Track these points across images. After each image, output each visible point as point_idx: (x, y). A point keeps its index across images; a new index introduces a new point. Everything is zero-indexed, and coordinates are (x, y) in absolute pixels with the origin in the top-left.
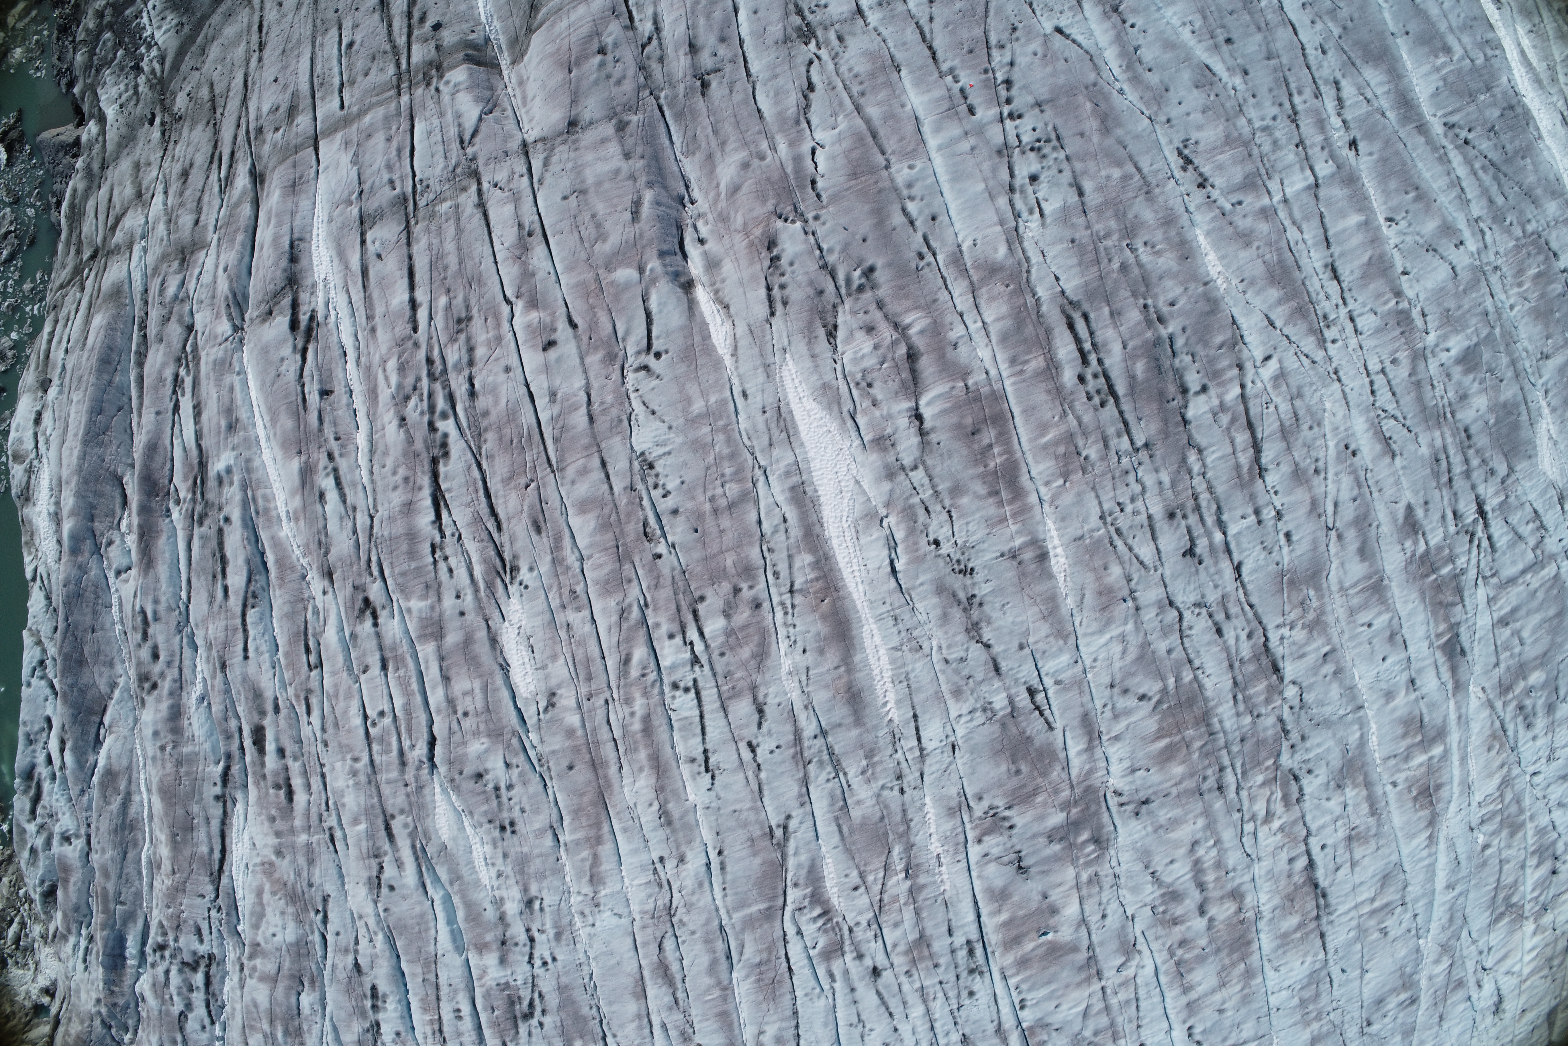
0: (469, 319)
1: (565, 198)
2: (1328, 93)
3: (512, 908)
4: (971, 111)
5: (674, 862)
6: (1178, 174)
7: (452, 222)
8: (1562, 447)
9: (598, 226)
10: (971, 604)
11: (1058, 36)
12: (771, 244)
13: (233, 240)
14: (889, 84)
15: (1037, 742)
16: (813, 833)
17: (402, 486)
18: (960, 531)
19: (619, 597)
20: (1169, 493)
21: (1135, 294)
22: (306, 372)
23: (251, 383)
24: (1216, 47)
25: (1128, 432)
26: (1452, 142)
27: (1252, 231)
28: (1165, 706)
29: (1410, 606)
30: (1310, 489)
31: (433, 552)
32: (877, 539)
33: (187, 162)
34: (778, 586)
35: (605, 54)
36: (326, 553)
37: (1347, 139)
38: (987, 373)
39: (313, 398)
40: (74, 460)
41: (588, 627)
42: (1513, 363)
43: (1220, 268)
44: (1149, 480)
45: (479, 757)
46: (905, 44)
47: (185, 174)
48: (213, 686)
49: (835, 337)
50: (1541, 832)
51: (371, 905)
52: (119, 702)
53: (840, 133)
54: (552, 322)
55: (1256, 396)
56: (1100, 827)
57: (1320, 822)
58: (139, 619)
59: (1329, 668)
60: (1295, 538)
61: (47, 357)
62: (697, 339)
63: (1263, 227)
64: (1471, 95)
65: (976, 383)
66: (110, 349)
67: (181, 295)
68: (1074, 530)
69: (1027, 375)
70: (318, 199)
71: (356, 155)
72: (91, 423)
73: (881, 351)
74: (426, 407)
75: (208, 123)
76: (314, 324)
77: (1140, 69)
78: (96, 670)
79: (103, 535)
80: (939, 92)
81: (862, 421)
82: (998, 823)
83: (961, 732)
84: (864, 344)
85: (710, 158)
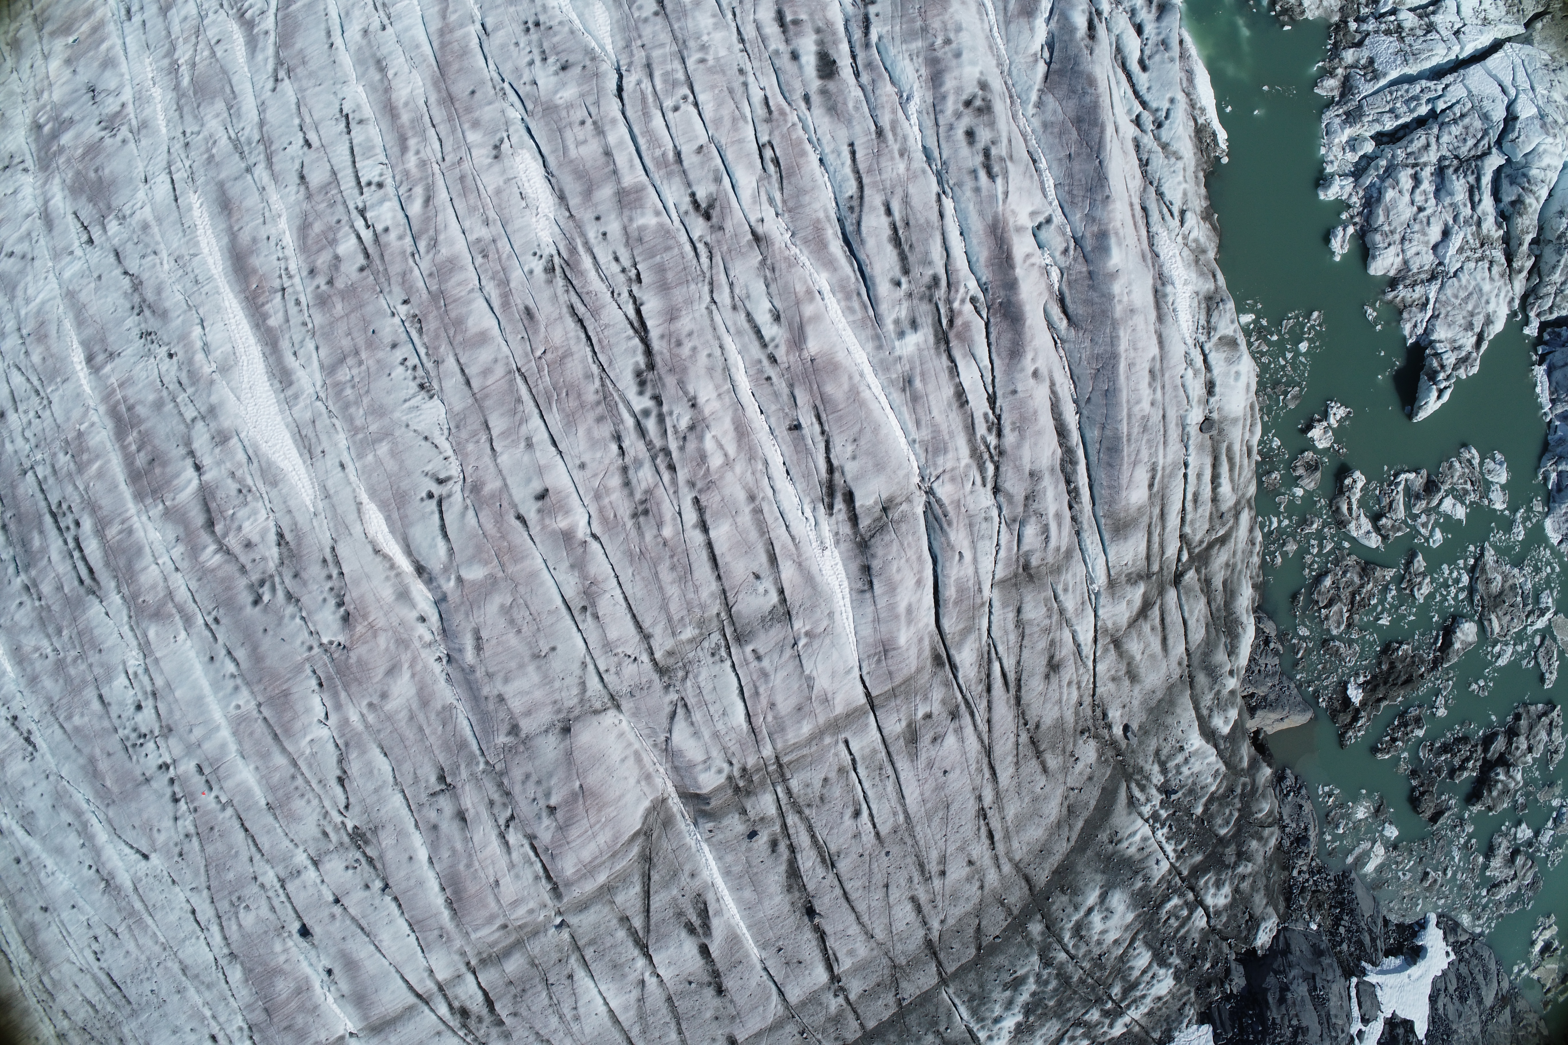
0: (635, 515)
1: (553, 649)
4: (200, 769)
5: (371, 29)
6: (33, 727)
7: (676, 618)
9: (512, 622)
10: (140, 307)
11: (145, 851)
12: (346, 618)
14: (272, 789)
15: (84, 199)
16: (255, 80)
17: (683, 337)
18: (153, 370)
19: (439, 258)
20: (5, 434)
21: (49, 609)
22: (822, 446)
23: (899, 433)
24: (26, 855)
25: (40, 483)
31: (638, 275)
32: (218, 350)
33: (1054, 681)
34: (296, 293)
35: (548, 807)
36: (765, 259)
38: (149, 517)
39: (807, 420)
41: (467, 225)
44: (20, 442)
45: (564, 84)
46: (268, 832)
47: (1053, 667)
49: (277, 535)
52: (1031, 88)
53: (305, 735)
54: (543, 519)
56: (37, 140)
58: (996, 169)
61: (1216, 460)
62: (395, 516)
65: (156, 506)
66: (1110, 465)
67: (1017, 525)
68: (69, 388)
69: (118, 520)
70: (852, 638)
71: (811, 688)
72: (1113, 378)
73: (235, 525)
74: (668, 420)
75: (1037, 726)
76: (826, 500)
77: (77, 824)
78: (1061, 117)
79: (1075, 259)
80: (229, 784)
81: (241, 456)
82: (110, 124)
83: (141, 195)
84: (250, 529)
85: (425, 703)
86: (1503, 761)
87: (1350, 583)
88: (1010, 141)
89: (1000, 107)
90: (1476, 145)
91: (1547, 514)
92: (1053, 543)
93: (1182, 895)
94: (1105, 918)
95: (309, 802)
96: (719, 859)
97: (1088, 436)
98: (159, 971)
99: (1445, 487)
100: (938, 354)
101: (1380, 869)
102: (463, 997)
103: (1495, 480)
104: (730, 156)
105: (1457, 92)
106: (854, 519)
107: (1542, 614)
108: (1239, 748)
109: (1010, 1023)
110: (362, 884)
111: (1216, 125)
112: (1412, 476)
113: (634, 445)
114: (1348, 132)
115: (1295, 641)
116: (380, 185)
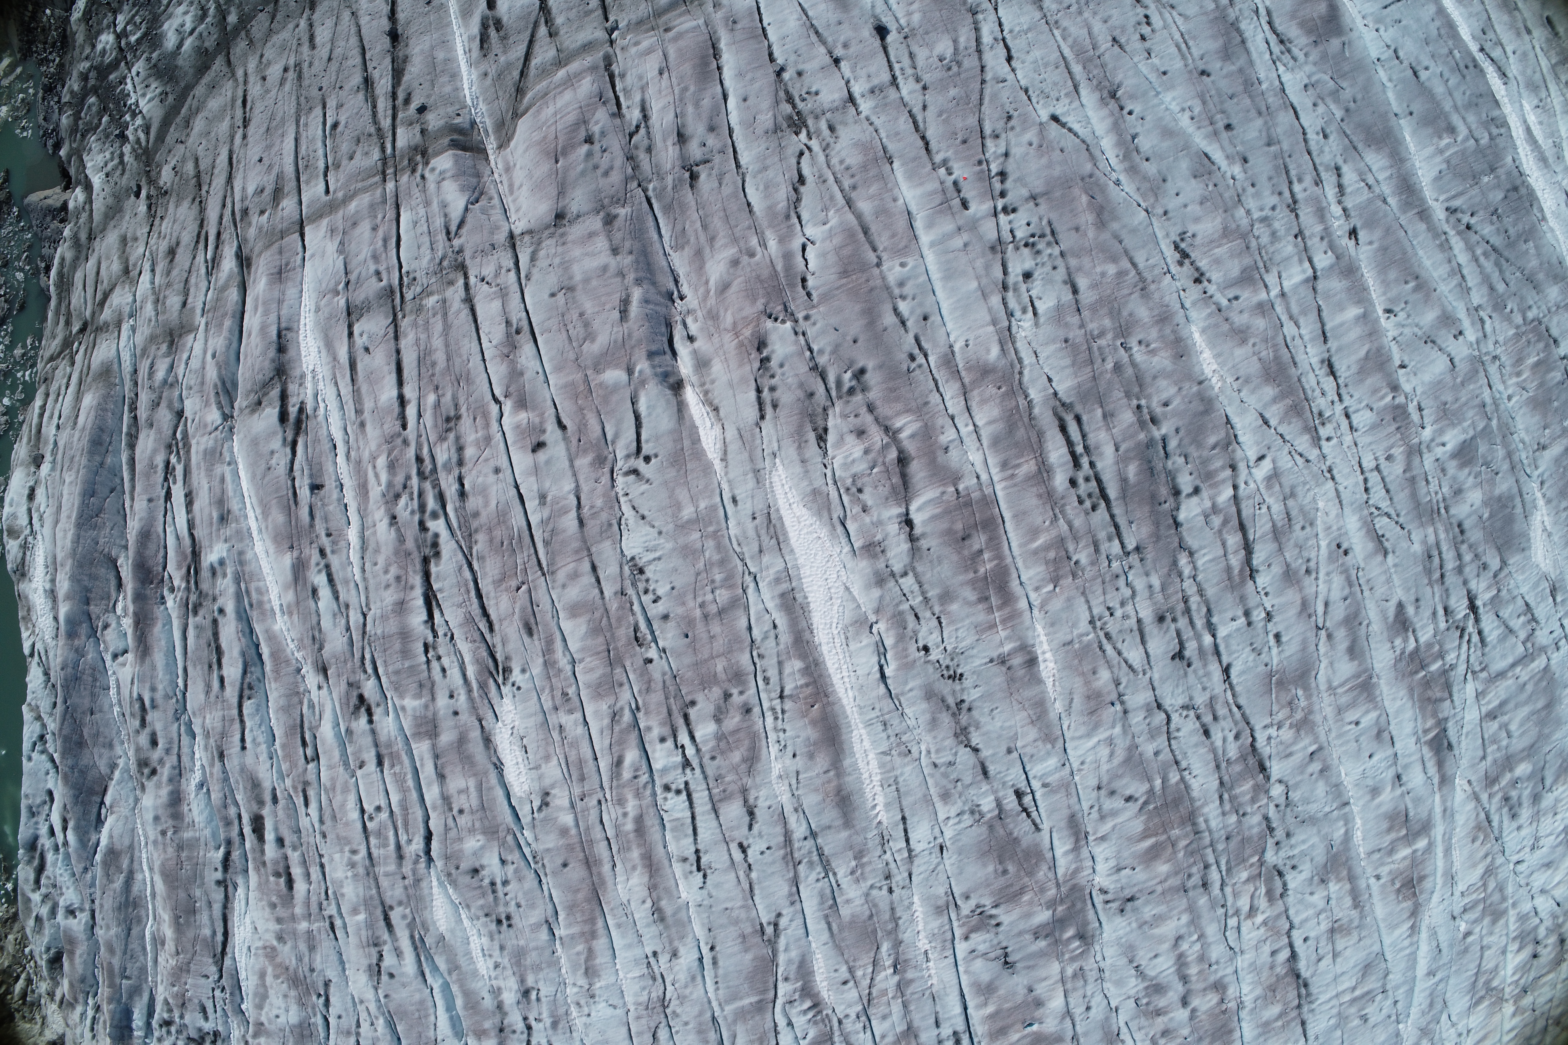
0: (458, 417)
1: (553, 295)
2: (1329, 179)
3: (509, 997)
4: (965, 205)
5: (667, 957)
6: (1174, 269)
7: (439, 316)
8: (1556, 538)
9: (587, 325)
10: (959, 709)
11: (1054, 125)
12: (761, 345)
13: (221, 325)
14: (881, 177)
15: (1025, 842)
16: (803, 931)
17: (394, 585)
18: (950, 637)
19: (611, 700)
20: (1159, 597)
21: (1128, 395)
22: (296, 466)
23: (242, 473)
24: (1216, 133)
25: (1119, 535)
26: (1454, 228)
27: (1248, 328)
28: (1151, 807)
29: (1399, 703)
30: (1301, 590)
31: (426, 652)
32: (867, 646)
33: (174, 240)
34: (768, 692)
35: (592, 143)
36: (321, 649)
37: (1347, 228)
38: (978, 477)
39: (304, 492)
40: (68, 543)
41: (580, 730)
42: (1509, 455)
43: (1215, 367)
44: (1139, 584)
45: (475, 854)
46: (897, 134)
47: (172, 252)
48: (211, 774)
49: (825, 441)
50: (1523, 918)
51: (372, 991)
52: (119, 783)
53: (831, 229)
54: (541, 423)
55: (1249, 497)
56: (1086, 923)
57: (1304, 916)
58: (137, 706)
59: (1316, 767)
60: (1284, 639)
61: (39, 431)
62: (687, 443)
63: (1260, 323)
64: (1474, 177)
65: (967, 488)
66: (101, 430)
67: (170, 380)
68: (1063, 635)
69: (1017, 480)
70: (305, 287)
71: (342, 243)
72: (84, 506)
73: (872, 456)
74: (416, 506)
75: (194, 200)
76: (304, 417)
77: (1137, 158)
78: (96, 751)
79: (99, 618)
80: (932, 185)
81: (852, 527)
82: (984, 921)
83: (949, 833)
84: (855, 449)
85: (699, 253)
92: (150, 363)
94: (183, 26)
96: (457, 89)
97: (115, 458)
100: (199, 542)
104: (339, 756)
110: (804, 77)
113: (450, 487)
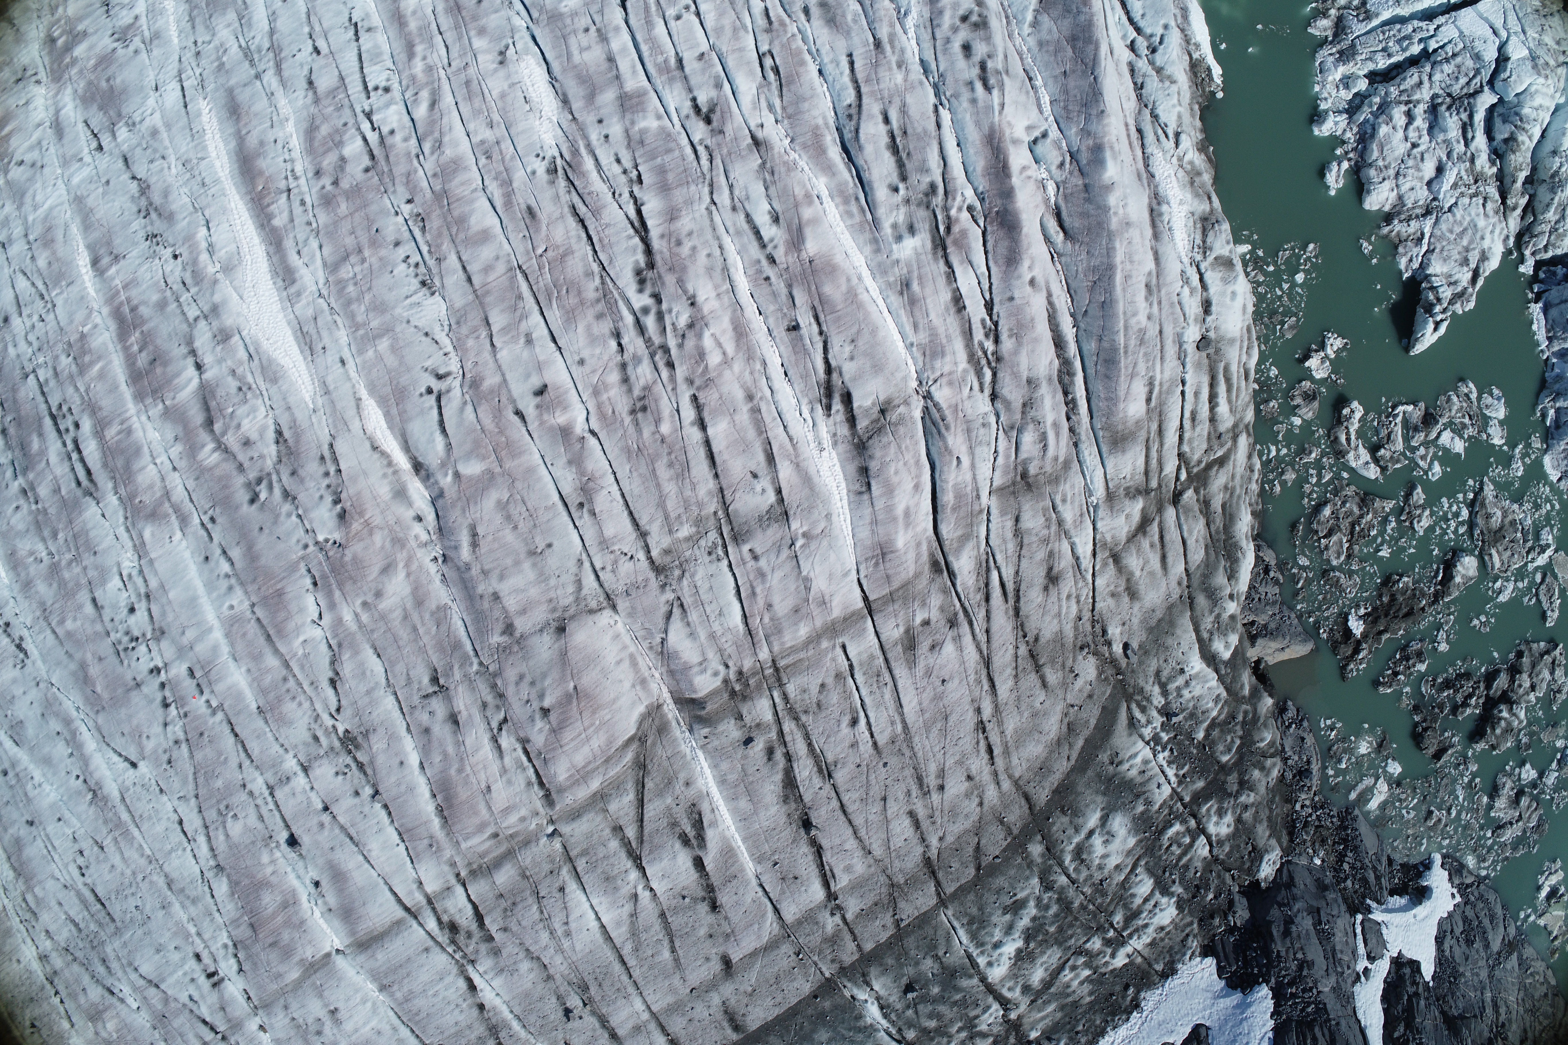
0: (633, 412)
1: (549, 546)
4: (191, 672)
6: (25, 634)
7: (673, 515)
9: (508, 518)
10: (147, 210)
11: (133, 759)
12: (342, 516)
13: (960, 496)
14: (263, 691)
15: (95, 108)
17: (683, 236)
18: (157, 271)
19: (443, 159)
20: (8, 338)
21: (45, 512)
22: (820, 346)
23: (897, 337)
24: (13, 766)
25: (41, 386)
31: (639, 176)
32: (223, 251)
33: (1054, 594)
34: (301, 193)
35: (542, 709)
36: (764, 163)
38: (149, 417)
39: (805, 320)
41: (471, 127)
44: (23, 346)
46: (258, 737)
47: (1052, 579)
48: (892, 25)
49: (276, 432)
53: (298, 636)
54: (541, 415)
56: (50, 53)
58: (992, 81)
62: (394, 411)
65: (156, 406)
66: (1107, 377)
67: (1015, 432)
68: (74, 291)
69: (117, 420)
70: (850, 540)
71: (808, 589)
72: (1109, 290)
73: (234, 423)
74: (667, 318)
75: (1037, 639)
76: (824, 401)
77: (65, 732)
78: (1056, 35)
79: (1071, 173)
80: (220, 688)
81: (242, 354)
82: (123, 36)
83: (151, 102)
84: (249, 427)
85: (419, 602)
86: (1506, 698)
87: (1349, 513)
88: (1006, 57)
89: (996, 24)
90: (1468, 83)
91: (1546, 451)
92: (1051, 452)
93: (1184, 822)
94: (1106, 842)
95: (300, 704)
96: (715, 766)
97: (1085, 348)
98: (144, 886)
99: (1443, 420)
100: (936, 259)
101: (1383, 806)
102: (452, 910)
103: (1493, 415)
104: (731, 63)
105: (1448, 32)
106: (852, 420)
107: (1543, 550)
108: (1240, 676)
109: (1010, 948)
110: (352, 790)
111: (1211, 60)
112: (1410, 408)
113: (633, 342)
114: (1342, 70)
115: (1295, 571)
116: (387, 90)
